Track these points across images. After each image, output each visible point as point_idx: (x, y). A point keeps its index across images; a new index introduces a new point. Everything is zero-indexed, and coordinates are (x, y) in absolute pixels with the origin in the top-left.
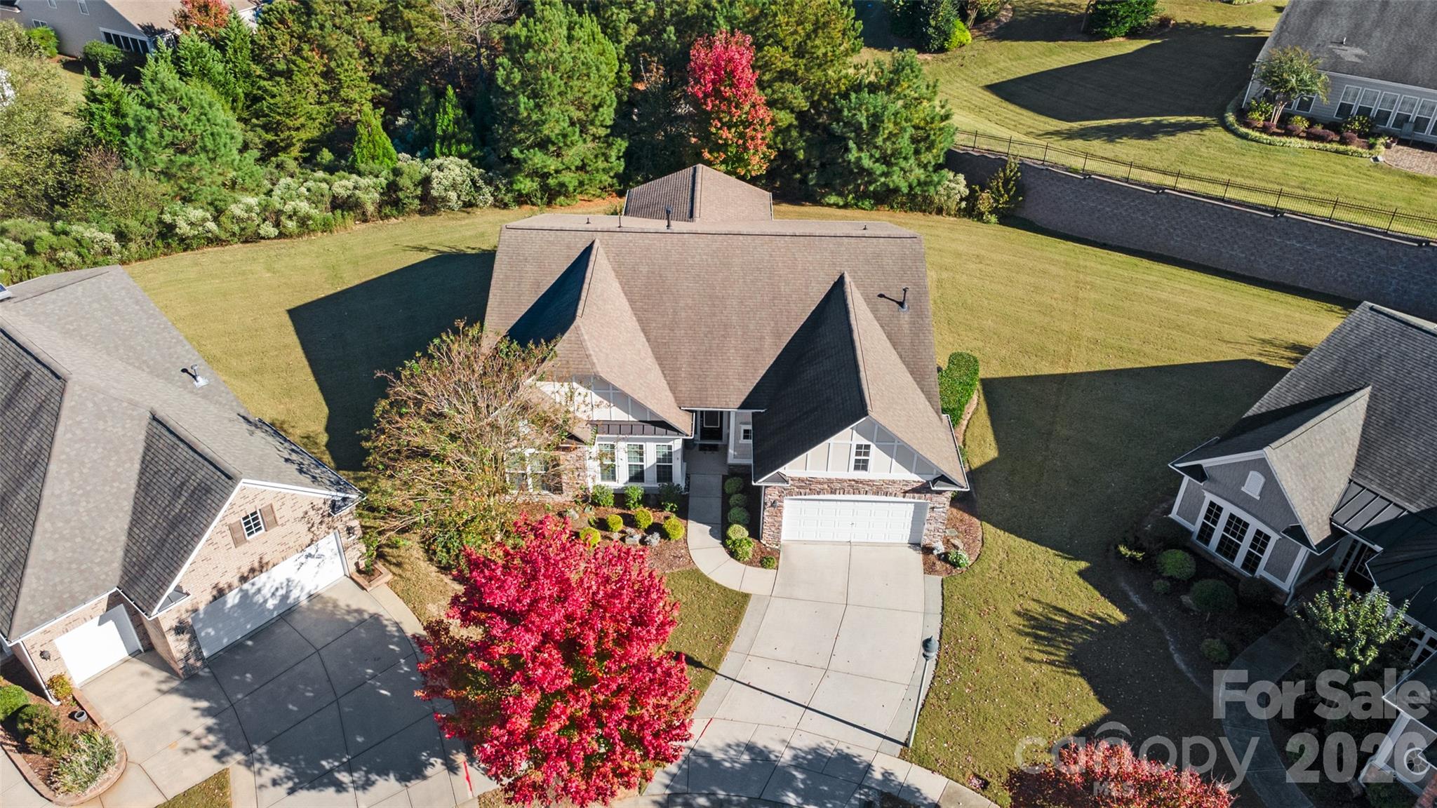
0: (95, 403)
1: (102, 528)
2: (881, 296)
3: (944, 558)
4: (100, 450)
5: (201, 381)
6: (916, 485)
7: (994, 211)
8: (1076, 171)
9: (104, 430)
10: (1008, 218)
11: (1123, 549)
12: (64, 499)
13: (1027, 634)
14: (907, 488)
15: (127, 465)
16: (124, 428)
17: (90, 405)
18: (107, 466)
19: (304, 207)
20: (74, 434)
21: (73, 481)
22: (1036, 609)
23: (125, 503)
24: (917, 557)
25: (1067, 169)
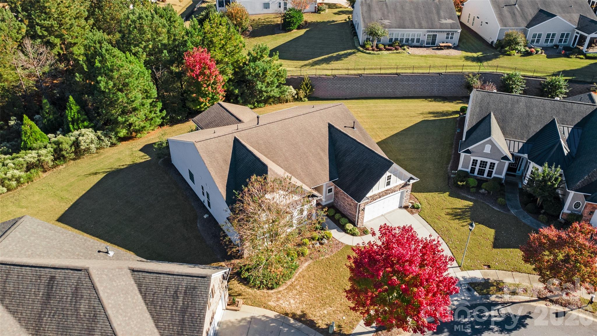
0: (106, 275)
3: (413, 207)
4: (122, 295)
5: (111, 253)
6: (403, 184)
7: (305, 97)
8: (329, 76)
9: (117, 286)
11: (459, 183)
12: (123, 324)
13: (456, 219)
14: (400, 187)
15: (136, 297)
16: (123, 281)
18: (129, 301)
19: (17, 173)
20: (107, 293)
21: (121, 315)
22: (450, 211)
23: (146, 315)
24: (405, 211)
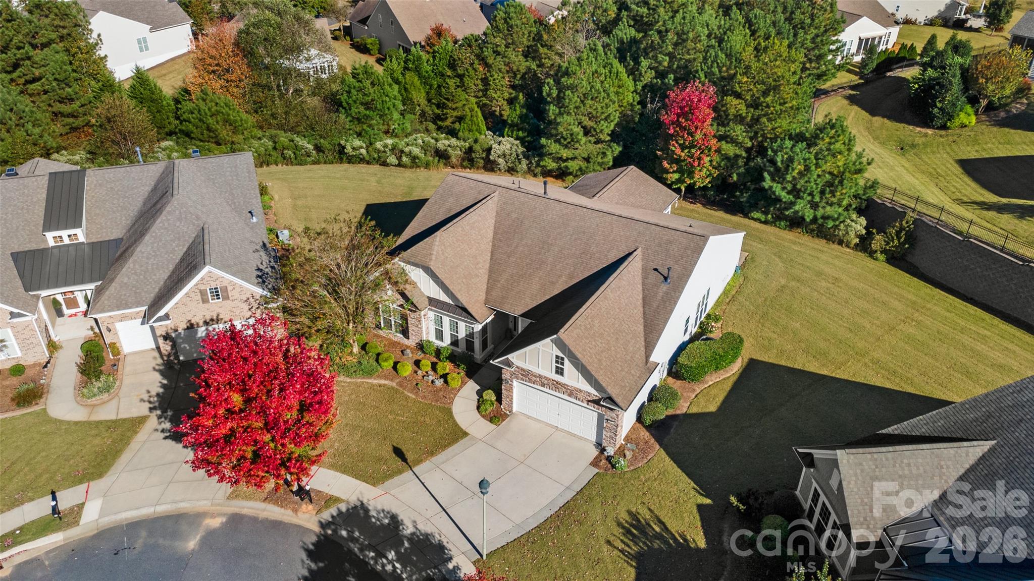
0: (180, 213)
1: (155, 275)
2: (656, 270)
3: (609, 459)
4: (172, 236)
5: (255, 220)
6: (595, 398)
7: (884, 251)
8: (960, 233)
9: (178, 227)
10: (896, 259)
11: (733, 499)
12: (145, 255)
14: (589, 399)
15: (181, 248)
16: (188, 228)
17: (177, 212)
18: (171, 245)
19: (416, 151)
20: (164, 225)
24: (595, 452)
25: (954, 231)
